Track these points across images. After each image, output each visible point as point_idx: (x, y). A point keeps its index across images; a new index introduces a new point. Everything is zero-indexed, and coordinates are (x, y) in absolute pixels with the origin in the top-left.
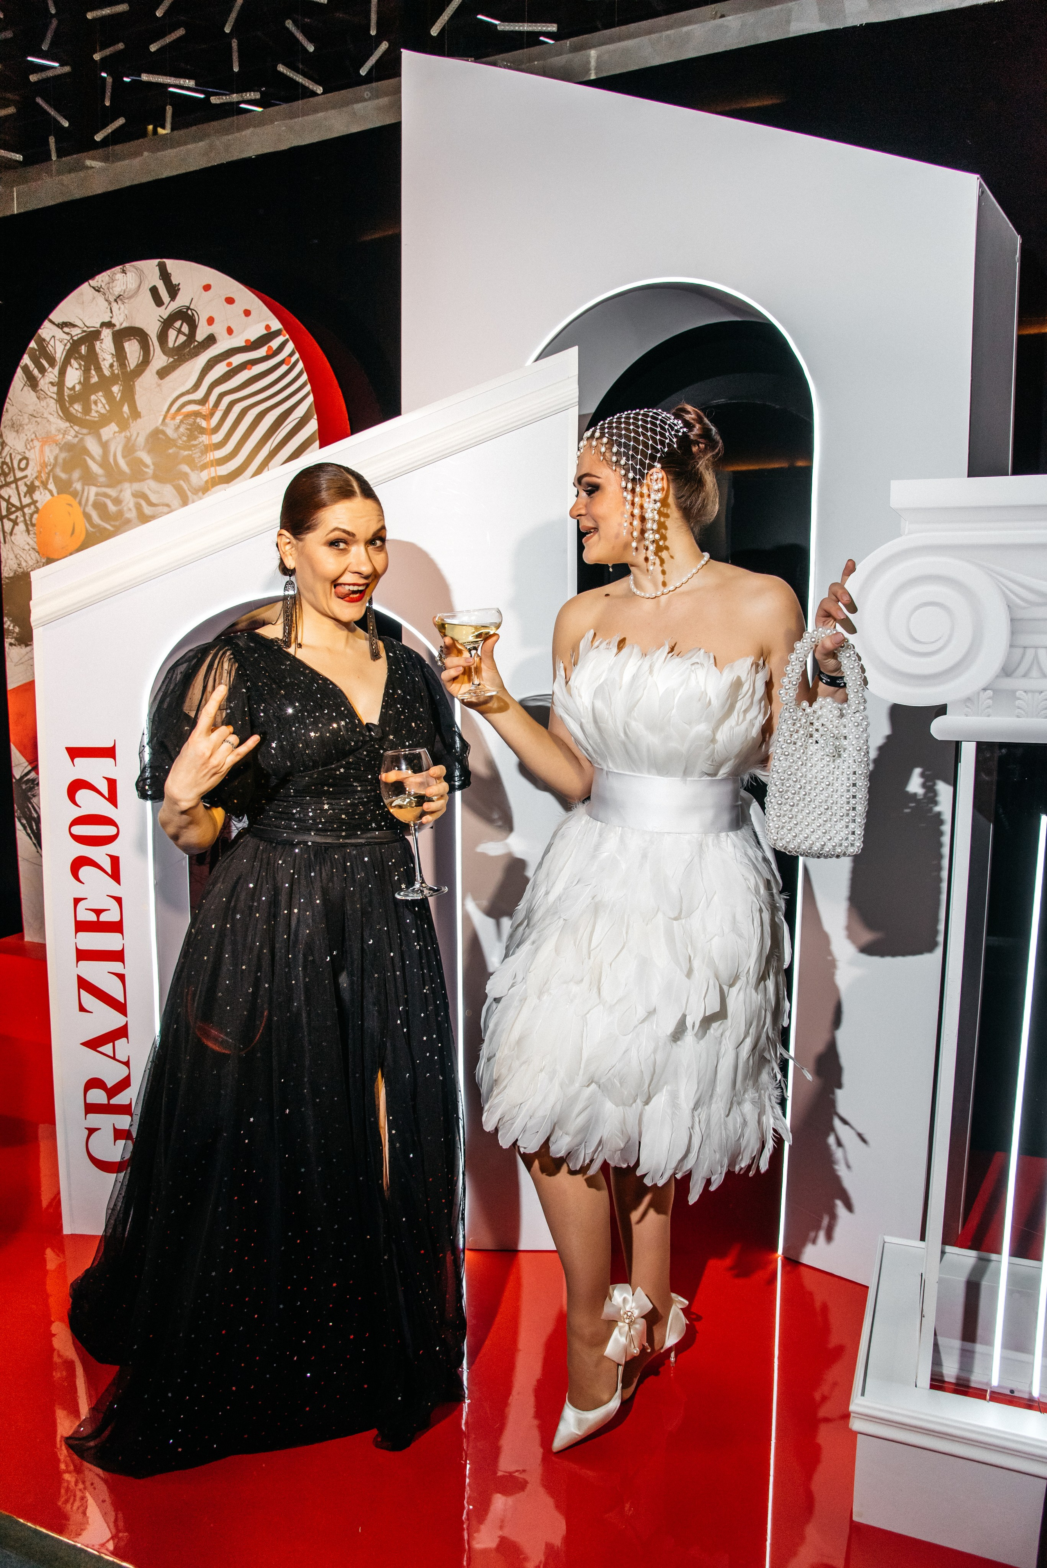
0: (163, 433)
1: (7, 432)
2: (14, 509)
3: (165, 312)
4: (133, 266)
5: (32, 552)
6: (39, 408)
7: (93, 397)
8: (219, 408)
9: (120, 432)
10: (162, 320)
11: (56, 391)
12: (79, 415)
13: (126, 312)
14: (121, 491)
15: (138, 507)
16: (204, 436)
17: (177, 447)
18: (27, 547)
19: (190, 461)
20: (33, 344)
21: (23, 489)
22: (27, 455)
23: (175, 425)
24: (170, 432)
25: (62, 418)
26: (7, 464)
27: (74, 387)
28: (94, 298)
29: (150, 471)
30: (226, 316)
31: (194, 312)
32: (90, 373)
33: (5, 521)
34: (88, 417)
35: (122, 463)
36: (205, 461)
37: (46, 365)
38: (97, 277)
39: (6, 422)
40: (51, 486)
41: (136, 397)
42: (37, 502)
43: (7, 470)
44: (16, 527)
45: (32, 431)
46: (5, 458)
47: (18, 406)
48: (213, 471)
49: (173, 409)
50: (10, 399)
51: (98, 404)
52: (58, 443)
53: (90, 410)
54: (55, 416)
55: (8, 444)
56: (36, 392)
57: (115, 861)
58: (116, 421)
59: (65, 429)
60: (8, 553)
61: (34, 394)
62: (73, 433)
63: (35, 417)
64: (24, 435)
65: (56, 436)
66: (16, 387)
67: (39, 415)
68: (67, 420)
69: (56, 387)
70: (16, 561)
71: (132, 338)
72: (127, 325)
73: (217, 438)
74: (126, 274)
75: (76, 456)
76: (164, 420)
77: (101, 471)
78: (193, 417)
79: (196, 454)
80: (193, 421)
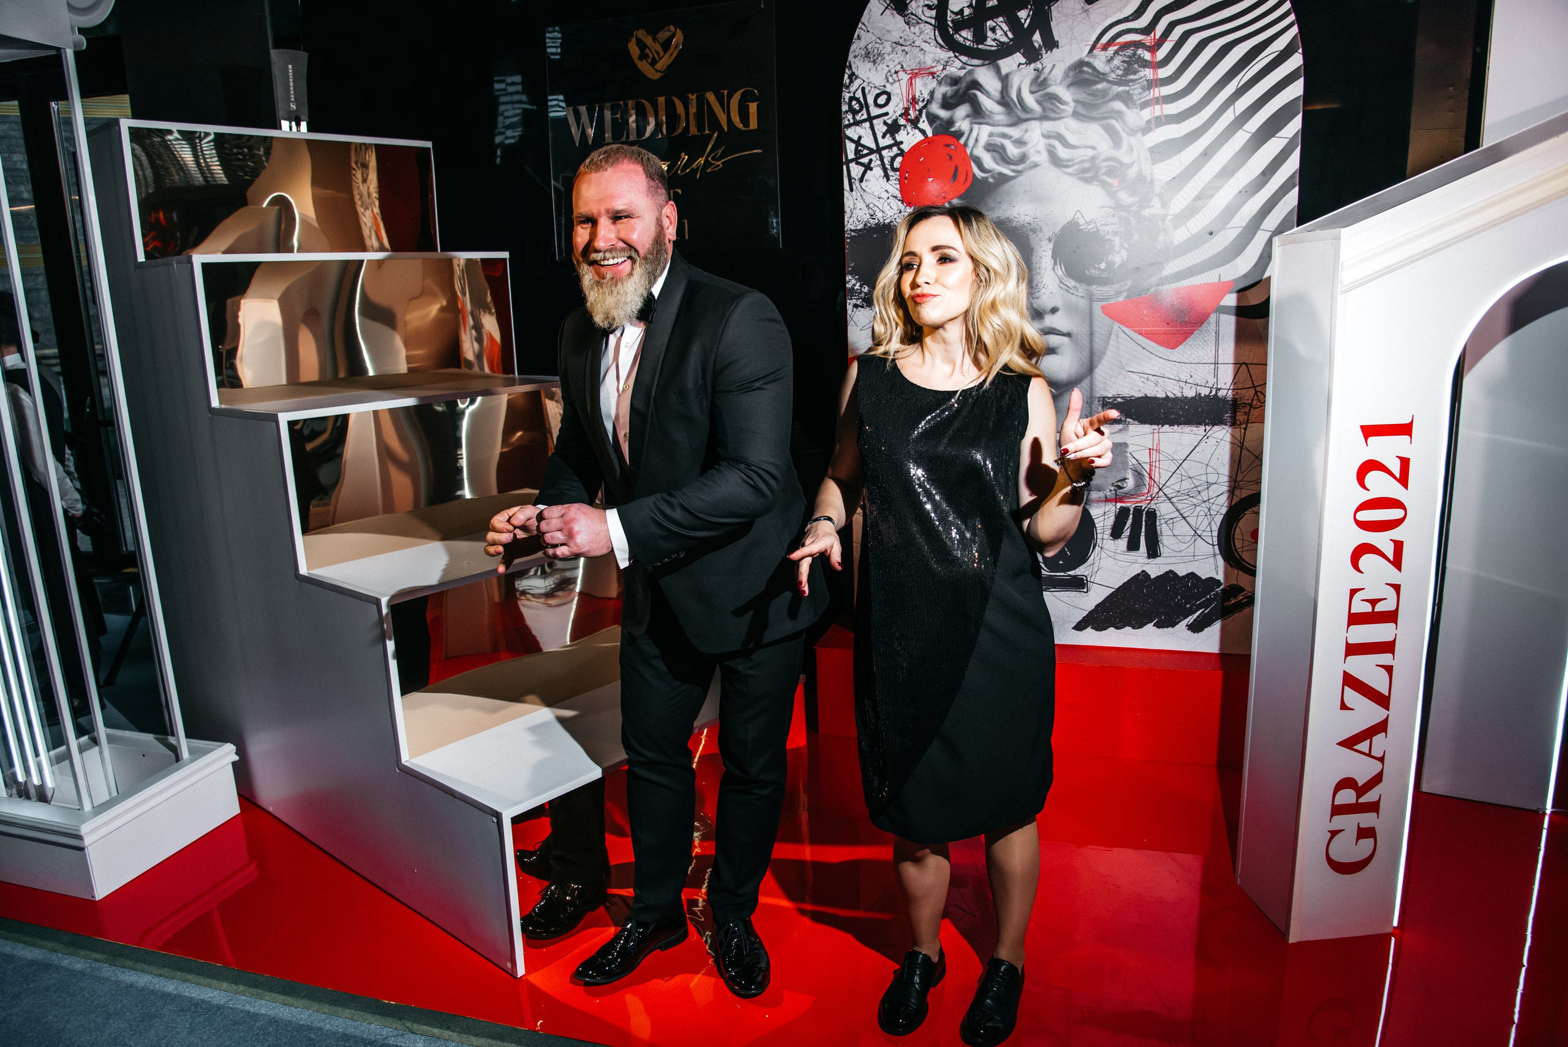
0: (1089, 65)
1: (857, 62)
2: (866, 152)
5: (892, 201)
6: (908, 35)
7: (989, 23)
8: (1169, 39)
9: (1027, 64)
11: (934, 16)
12: (968, 43)
14: (1026, 131)
15: (1051, 150)
16: (1147, 70)
17: (1109, 82)
18: (885, 195)
19: (1126, 99)
21: (881, 128)
22: (889, 89)
23: (1106, 57)
24: (1100, 64)
25: (942, 47)
26: (858, 100)
27: (961, 11)
29: (1069, 108)
33: (852, 165)
34: (980, 46)
35: (1030, 100)
36: (1147, 98)
39: (858, 51)
40: (924, 124)
41: (1053, 24)
42: (902, 143)
43: (857, 107)
44: (868, 171)
45: (897, 61)
46: (854, 93)
47: (876, 32)
48: (1158, 110)
49: (1105, 39)
50: (863, 24)
51: (997, 31)
52: (935, 75)
53: (985, 38)
54: (932, 44)
55: (860, 76)
56: (904, 16)
57: (1398, 546)
58: (1022, 51)
59: (946, 60)
60: (855, 201)
61: (899, 19)
62: (958, 64)
63: (902, 45)
64: (884, 66)
65: (933, 67)
66: (874, 10)
67: (908, 43)
68: (950, 49)
69: (935, 11)
70: (867, 211)
73: (1165, 73)
75: (961, 91)
76: (1091, 51)
77: (998, 109)
78: (1132, 48)
79: (1135, 90)
80: (1132, 52)
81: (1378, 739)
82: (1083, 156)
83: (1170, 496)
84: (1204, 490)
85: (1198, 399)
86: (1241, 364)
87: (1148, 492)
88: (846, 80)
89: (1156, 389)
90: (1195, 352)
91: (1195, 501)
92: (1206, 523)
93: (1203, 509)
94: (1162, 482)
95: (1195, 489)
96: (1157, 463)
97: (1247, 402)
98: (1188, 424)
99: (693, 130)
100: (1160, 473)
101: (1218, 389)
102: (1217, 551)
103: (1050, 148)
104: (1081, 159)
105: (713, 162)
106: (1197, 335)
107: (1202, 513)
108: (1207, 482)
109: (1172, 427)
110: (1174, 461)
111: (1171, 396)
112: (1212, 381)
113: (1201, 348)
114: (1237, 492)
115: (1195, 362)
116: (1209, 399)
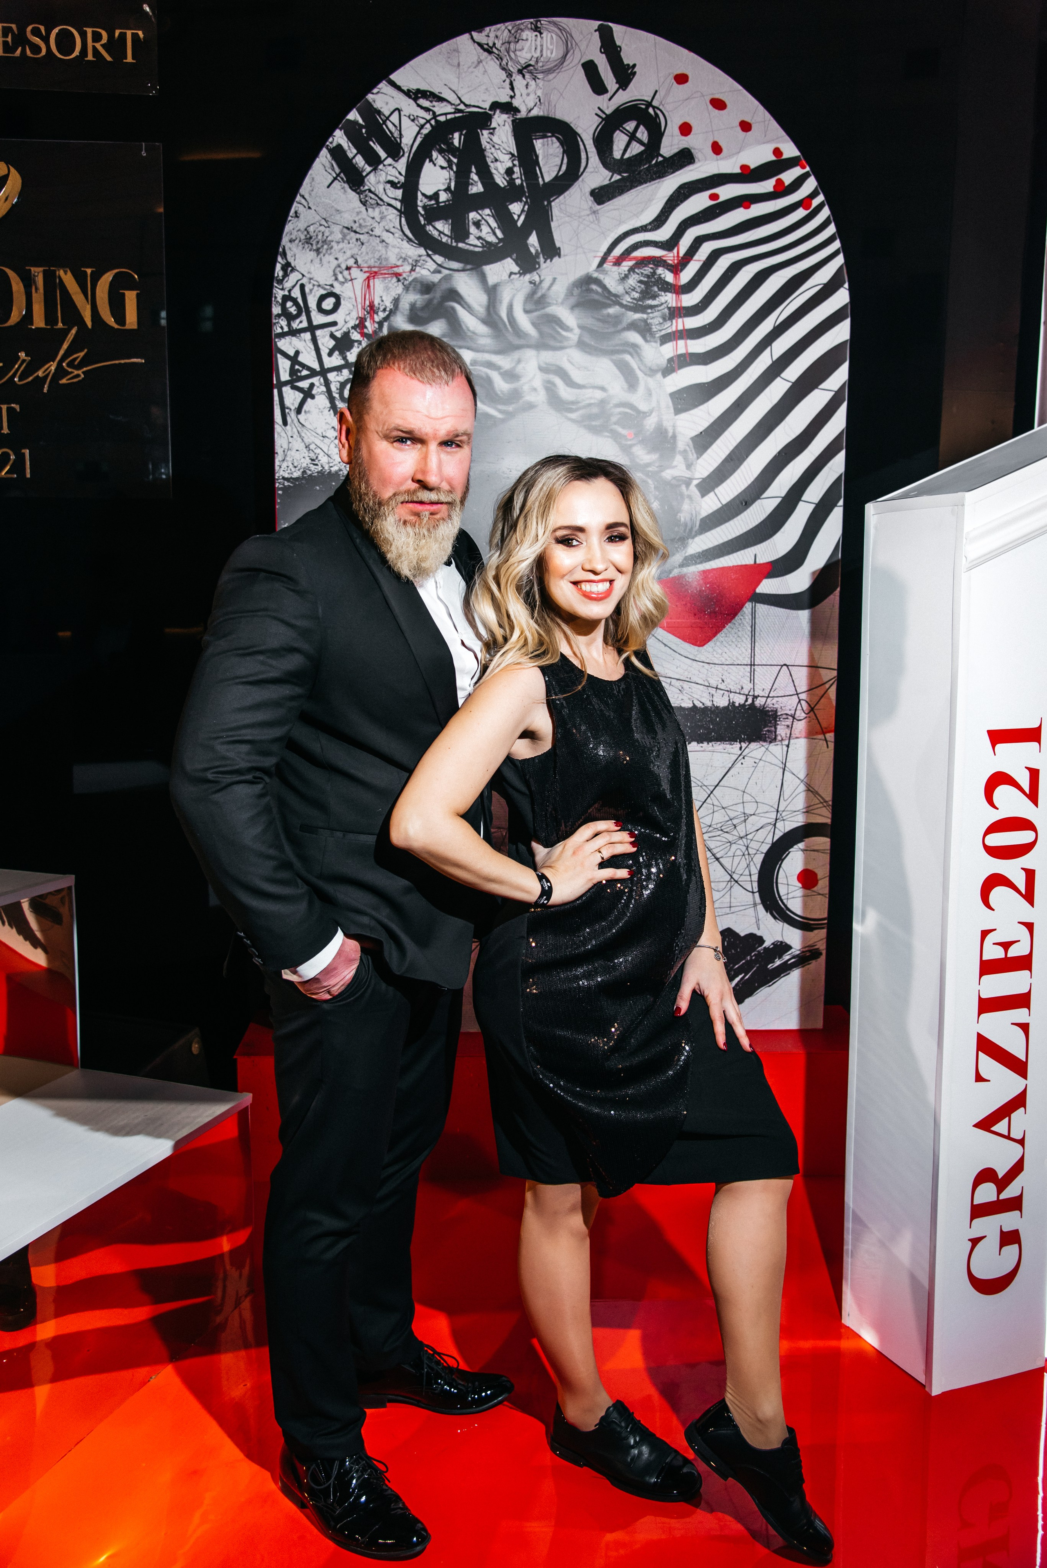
0: (598, 282)
1: (294, 249)
2: (305, 372)
3: (608, 104)
4: (555, 24)
6: (364, 219)
7: (473, 215)
8: (695, 258)
9: (521, 274)
10: (604, 116)
11: (400, 197)
12: (444, 239)
13: (539, 93)
14: (519, 361)
15: (550, 388)
16: (669, 295)
17: (623, 306)
19: (645, 330)
20: (354, 115)
21: (326, 342)
22: (337, 289)
23: (620, 274)
24: (612, 283)
25: (410, 240)
26: (294, 301)
27: (436, 196)
28: (480, 62)
29: (574, 336)
30: (710, 125)
31: (658, 112)
32: (469, 177)
33: (287, 390)
34: (461, 245)
35: (524, 321)
36: (669, 331)
37: (382, 154)
38: (487, 29)
39: (295, 233)
41: (553, 224)
43: (293, 310)
44: (309, 400)
45: (349, 254)
46: (290, 291)
47: (320, 209)
48: (683, 346)
49: (618, 251)
50: (303, 197)
51: (483, 227)
52: (401, 278)
53: (467, 235)
54: (396, 235)
55: (298, 268)
56: (358, 193)
57: (1030, 875)
58: (514, 256)
59: (415, 258)
60: (291, 439)
61: (353, 195)
62: (431, 266)
63: (355, 232)
64: (331, 258)
65: (398, 266)
66: (318, 179)
67: (365, 230)
68: (421, 244)
69: (401, 191)
70: (307, 454)
71: (550, 134)
72: (541, 114)
73: (690, 299)
74: (541, 33)
75: (435, 302)
76: (601, 264)
77: (482, 329)
78: (651, 266)
79: (655, 319)
80: (652, 271)
81: (1018, 1115)
82: (591, 398)
84: (741, 823)
85: (731, 708)
86: (782, 666)
88: (278, 271)
89: (681, 697)
90: (727, 651)
91: (730, 837)
92: (744, 864)
93: (740, 846)
95: (729, 822)
97: (789, 713)
98: (720, 741)
99: (39, 321)
101: (755, 697)
102: (758, 900)
103: (549, 385)
104: (587, 402)
105: (70, 370)
106: (730, 630)
107: (739, 853)
108: (744, 814)
109: (701, 745)
110: (704, 787)
111: (699, 705)
112: (748, 687)
113: (734, 645)
114: (779, 825)
115: (727, 663)
116: (745, 709)
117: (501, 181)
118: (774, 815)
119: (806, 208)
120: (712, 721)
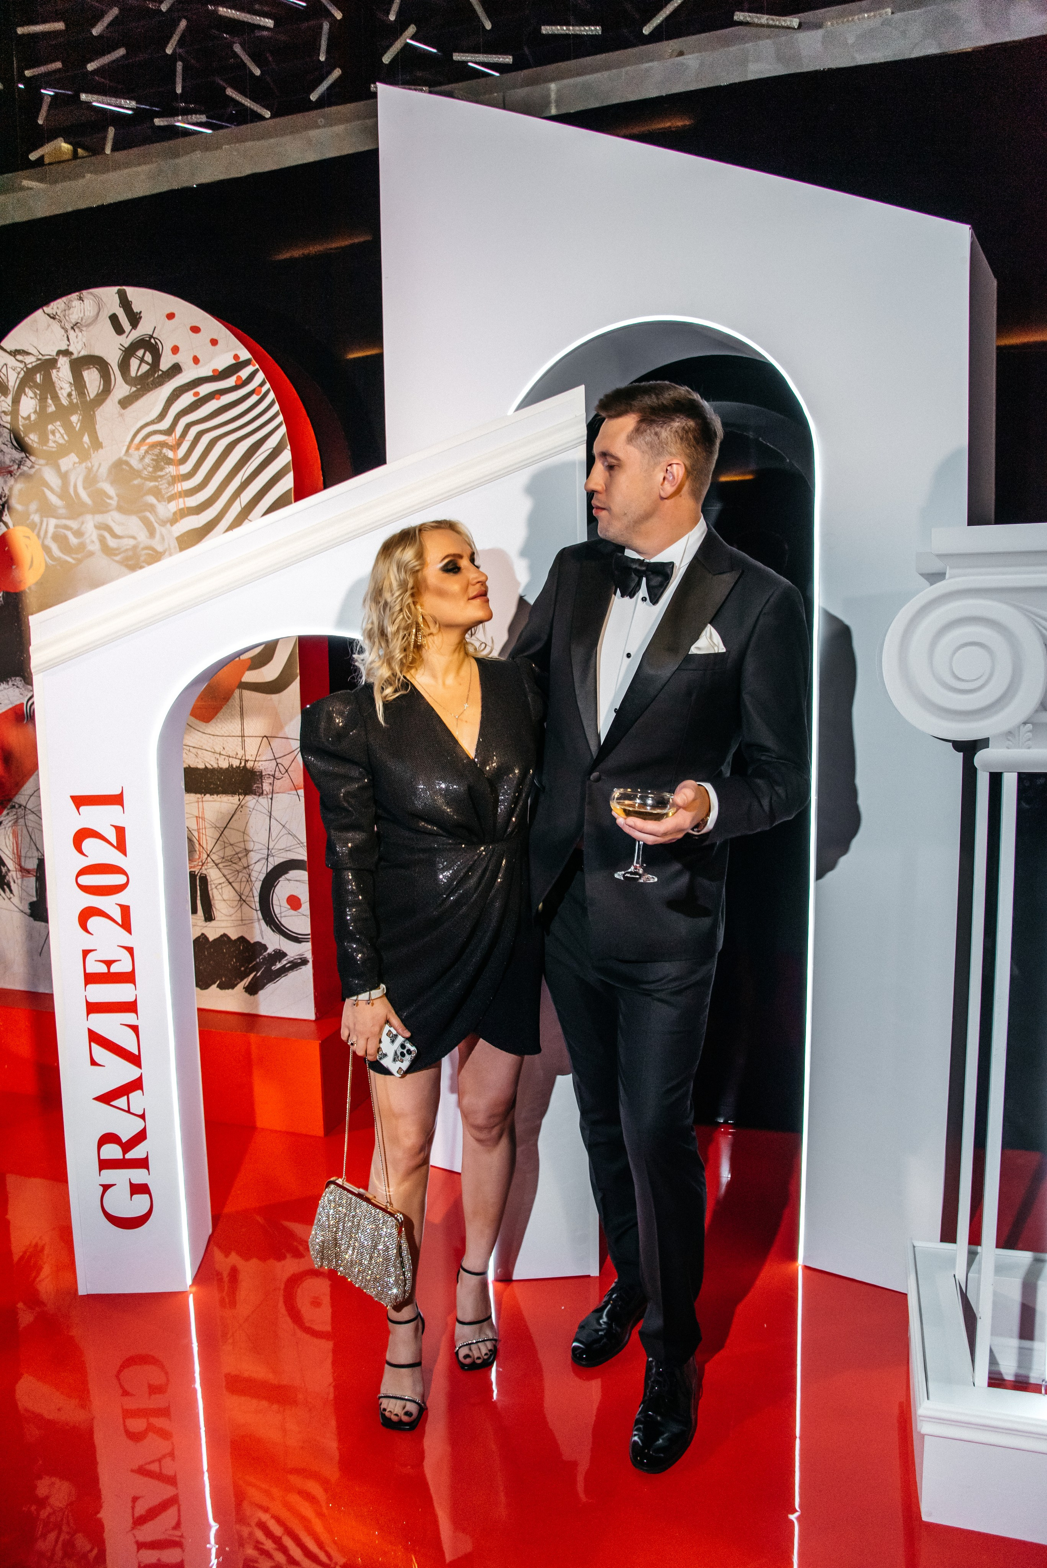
0: (127, 463)
3: (126, 341)
4: (91, 293)
7: (50, 427)
8: (187, 438)
9: (80, 463)
10: (124, 349)
11: (9, 421)
12: (35, 445)
13: (84, 340)
14: (83, 523)
15: (102, 540)
16: (171, 467)
17: (142, 478)
19: (157, 493)
23: (139, 456)
24: (135, 463)
25: (16, 448)
27: (29, 416)
28: (49, 326)
29: (114, 502)
30: (190, 345)
31: (157, 341)
32: (46, 402)
34: (44, 448)
35: (84, 495)
36: (173, 492)
38: (52, 304)
41: (97, 427)
48: (182, 503)
49: (137, 440)
51: (56, 434)
53: (47, 440)
54: (9, 446)
57: (125, 910)
58: (76, 451)
59: (20, 460)
65: (10, 466)
68: (22, 450)
69: (9, 416)
71: (92, 366)
72: (86, 353)
73: (186, 468)
74: (83, 301)
76: (128, 451)
77: (60, 503)
78: (159, 448)
79: (163, 485)
80: (158, 451)
81: (135, 1096)
82: (127, 545)
83: (217, 862)
84: (244, 857)
85: (231, 770)
86: (263, 737)
87: (199, 858)
89: (197, 760)
90: (225, 726)
91: (238, 868)
92: (248, 889)
93: (244, 875)
94: (209, 849)
95: (236, 856)
96: (204, 830)
97: (271, 773)
98: (225, 794)
100: (206, 840)
101: (246, 761)
102: (260, 916)
103: (101, 538)
104: (125, 548)
106: (226, 710)
107: (244, 879)
108: (245, 849)
109: (212, 796)
110: (217, 829)
111: (209, 766)
112: (241, 753)
113: (229, 722)
114: (270, 859)
115: (226, 735)
116: (240, 770)
117: (65, 402)
118: (266, 852)
119: (258, 395)
120: (219, 779)
